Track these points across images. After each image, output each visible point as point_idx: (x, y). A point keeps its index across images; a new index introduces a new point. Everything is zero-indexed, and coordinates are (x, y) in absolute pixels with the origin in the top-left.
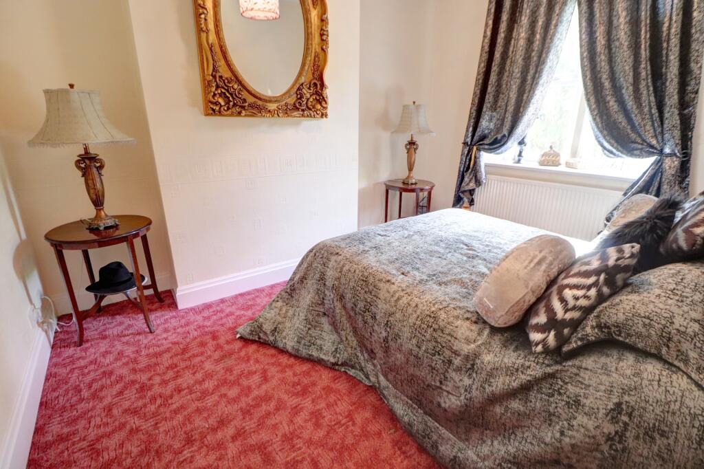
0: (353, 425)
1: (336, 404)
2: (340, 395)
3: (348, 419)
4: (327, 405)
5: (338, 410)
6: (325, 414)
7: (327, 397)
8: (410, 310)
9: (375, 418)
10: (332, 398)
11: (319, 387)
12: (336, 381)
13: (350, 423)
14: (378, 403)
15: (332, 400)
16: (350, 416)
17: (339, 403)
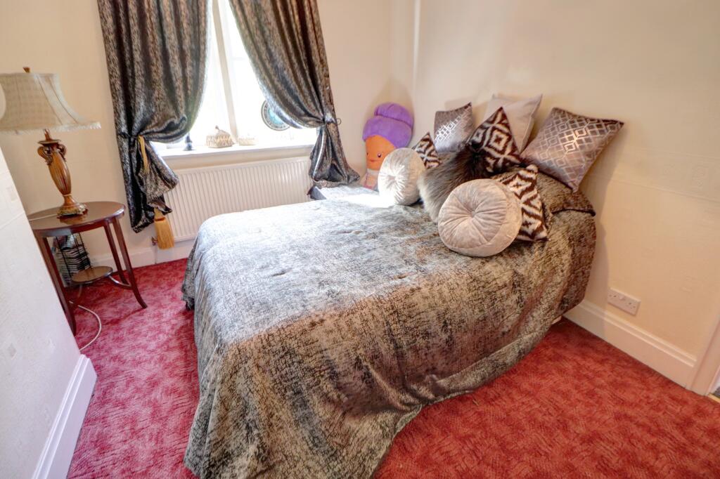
0: (475, 437)
1: (447, 452)
2: (432, 447)
3: (467, 442)
4: (449, 464)
5: (455, 452)
6: (464, 467)
7: (436, 463)
8: (372, 324)
9: (462, 415)
10: (436, 456)
11: (420, 473)
12: (409, 449)
13: (472, 440)
14: (442, 408)
15: (442, 458)
16: (464, 439)
17: (445, 449)
